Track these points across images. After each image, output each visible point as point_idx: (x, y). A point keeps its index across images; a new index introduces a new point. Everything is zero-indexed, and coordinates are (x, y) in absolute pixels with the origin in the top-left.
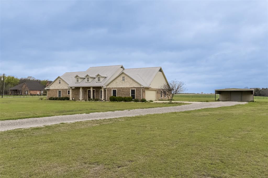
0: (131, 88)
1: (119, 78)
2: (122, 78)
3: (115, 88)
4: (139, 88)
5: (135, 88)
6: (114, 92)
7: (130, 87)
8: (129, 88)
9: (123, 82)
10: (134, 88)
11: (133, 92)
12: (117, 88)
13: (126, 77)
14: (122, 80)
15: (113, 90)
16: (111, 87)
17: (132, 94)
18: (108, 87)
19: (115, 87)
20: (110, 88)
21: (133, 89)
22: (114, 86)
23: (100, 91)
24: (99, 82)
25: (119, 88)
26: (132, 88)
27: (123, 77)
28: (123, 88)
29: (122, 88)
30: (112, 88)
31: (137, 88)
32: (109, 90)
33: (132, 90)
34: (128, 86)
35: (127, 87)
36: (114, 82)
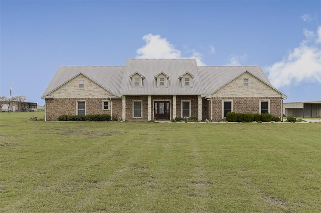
0: (262, 98)
1: (236, 81)
2: (243, 80)
3: (229, 98)
4: (276, 98)
5: (270, 98)
6: (227, 105)
7: (260, 96)
8: (257, 99)
9: (246, 88)
10: (267, 98)
11: (265, 105)
12: (233, 98)
13: (251, 80)
14: (243, 84)
15: (225, 103)
16: (220, 96)
17: (262, 108)
18: (215, 96)
19: (230, 96)
20: (219, 98)
21: (265, 100)
22: (227, 94)
23: (182, 102)
24: (187, 86)
25: (236, 98)
26: (264, 98)
27: (246, 80)
28: (246, 98)
29: (243, 98)
30: (224, 98)
31: (272, 98)
32: (217, 101)
33: (262, 103)
34: (255, 95)
35: (253, 97)
36: (228, 89)
